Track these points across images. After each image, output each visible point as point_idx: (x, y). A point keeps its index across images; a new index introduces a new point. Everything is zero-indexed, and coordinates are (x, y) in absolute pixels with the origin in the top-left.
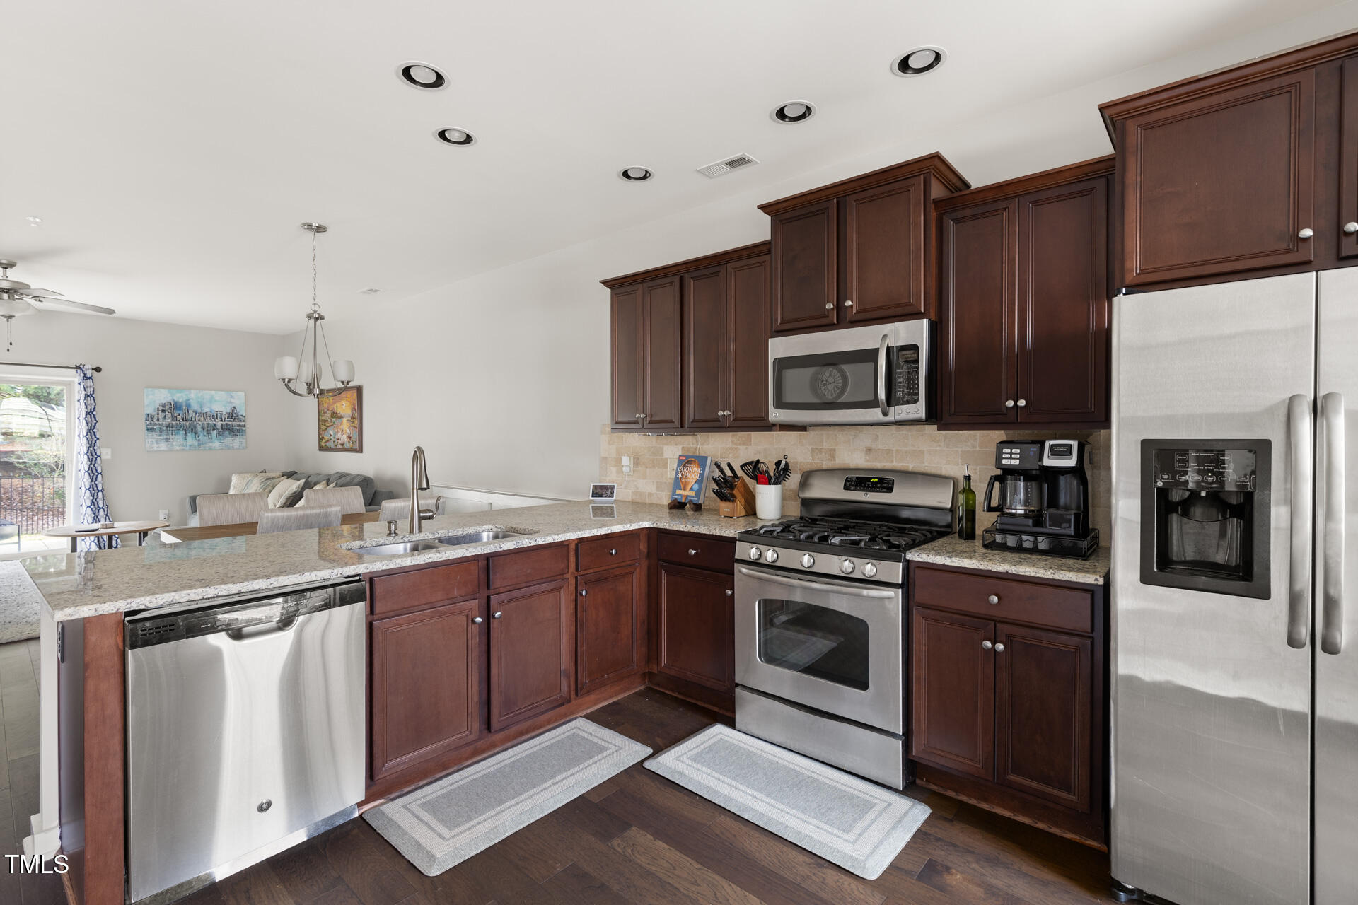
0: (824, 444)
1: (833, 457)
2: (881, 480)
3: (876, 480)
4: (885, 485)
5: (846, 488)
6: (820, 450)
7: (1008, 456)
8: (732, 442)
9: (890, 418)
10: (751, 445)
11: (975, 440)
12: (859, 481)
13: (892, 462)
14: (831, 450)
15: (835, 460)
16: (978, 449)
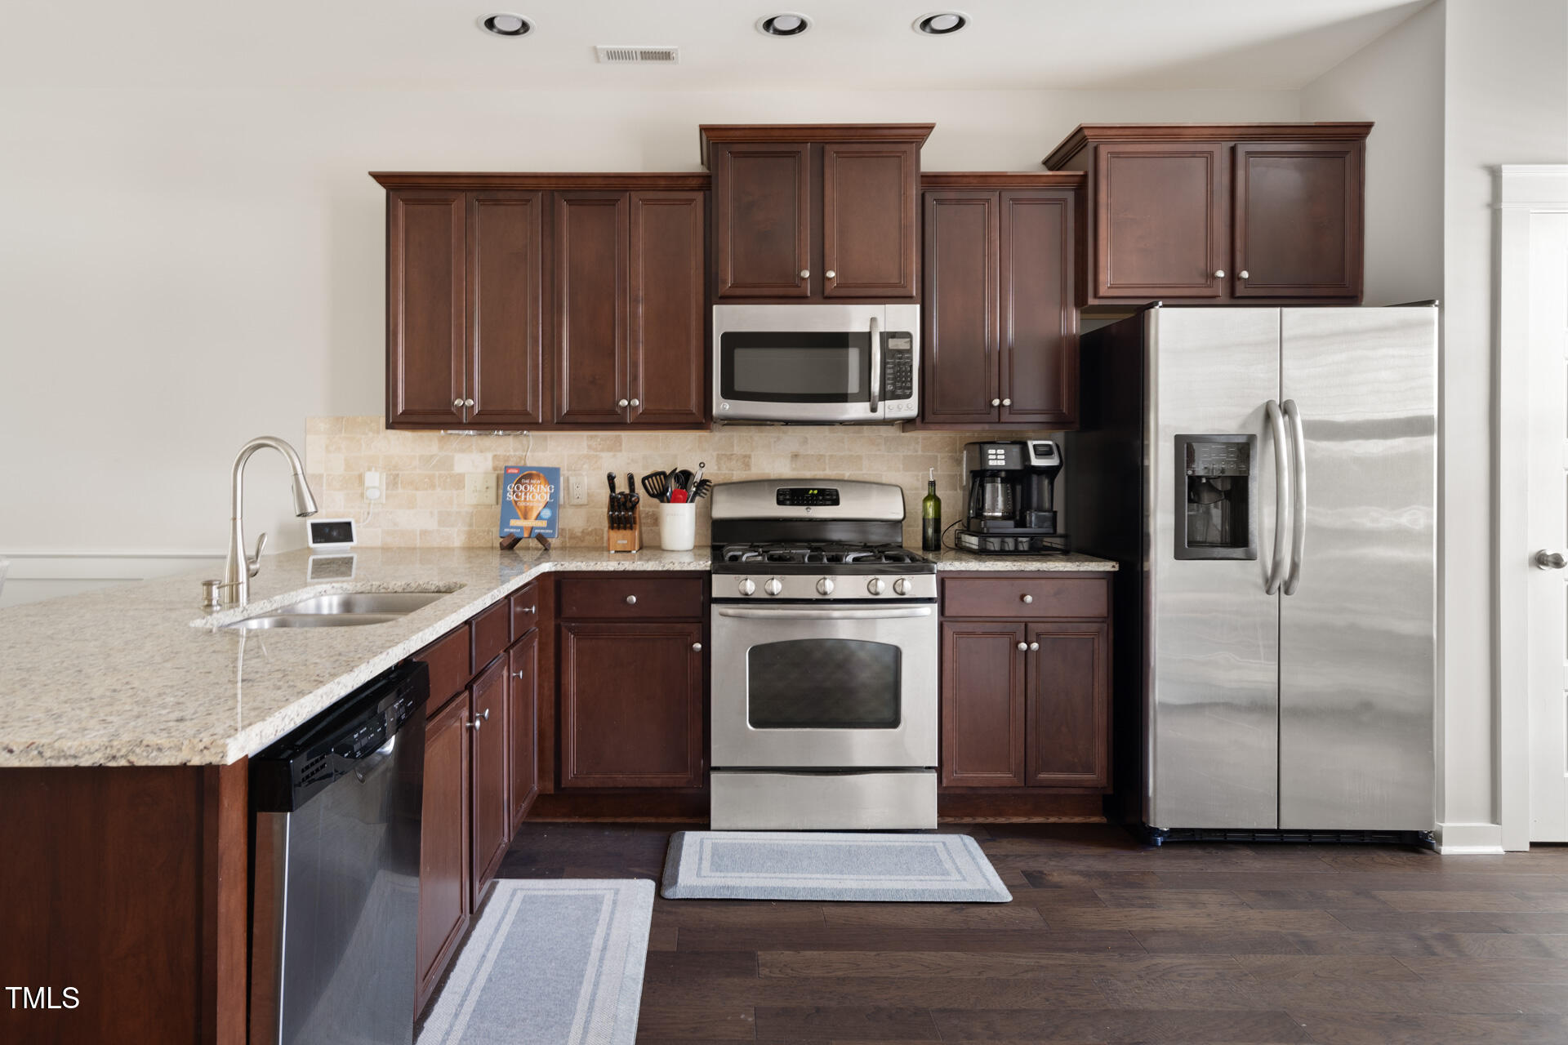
0: (735, 448)
1: (747, 466)
2: (822, 492)
3: (816, 492)
4: (828, 497)
5: (780, 502)
6: (730, 457)
7: (994, 457)
8: (589, 447)
9: (879, 415)
10: (621, 451)
11: (918, 443)
12: (794, 494)
13: (824, 470)
14: (745, 456)
15: (750, 469)
16: (920, 453)
